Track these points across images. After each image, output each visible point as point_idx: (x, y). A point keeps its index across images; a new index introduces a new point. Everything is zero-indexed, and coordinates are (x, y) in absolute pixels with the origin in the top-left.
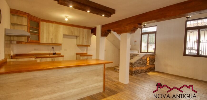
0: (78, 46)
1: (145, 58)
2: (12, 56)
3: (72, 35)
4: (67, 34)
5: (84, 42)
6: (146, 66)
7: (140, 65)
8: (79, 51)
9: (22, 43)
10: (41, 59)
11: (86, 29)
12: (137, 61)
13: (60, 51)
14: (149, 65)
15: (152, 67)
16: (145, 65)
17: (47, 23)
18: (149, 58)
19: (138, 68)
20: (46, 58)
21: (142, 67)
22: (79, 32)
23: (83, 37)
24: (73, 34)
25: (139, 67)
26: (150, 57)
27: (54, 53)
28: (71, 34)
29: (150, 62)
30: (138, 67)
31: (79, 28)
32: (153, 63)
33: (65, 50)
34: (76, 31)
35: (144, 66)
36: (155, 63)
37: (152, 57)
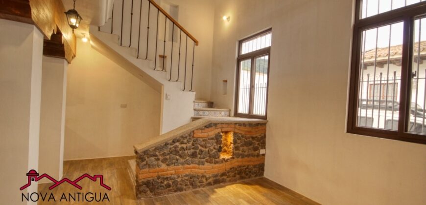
1: (212, 133)
6: (216, 162)
7: (181, 160)
12: (166, 144)
14: (233, 158)
15: (251, 163)
16: (213, 158)
18: (235, 134)
19: (168, 170)
21: (192, 165)
25: (172, 167)
26: (237, 131)
29: (236, 148)
30: (168, 165)
32: (257, 152)
35: (207, 161)
36: (262, 152)
37: (250, 132)
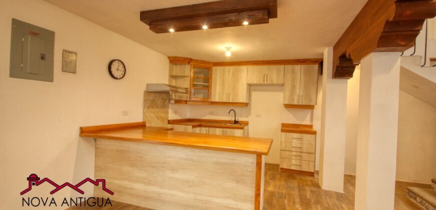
0: (288, 106)
2: (169, 121)
3: (266, 83)
4: (255, 82)
5: (296, 98)
8: (291, 118)
9: (182, 102)
10: (207, 129)
11: (302, 66)
13: (247, 117)
17: (222, 68)
20: (215, 129)
22: (283, 74)
23: (294, 87)
24: (267, 81)
27: (235, 120)
28: (264, 81)
31: (282, 67)
33: (258, 116)
34: (274, 74)
